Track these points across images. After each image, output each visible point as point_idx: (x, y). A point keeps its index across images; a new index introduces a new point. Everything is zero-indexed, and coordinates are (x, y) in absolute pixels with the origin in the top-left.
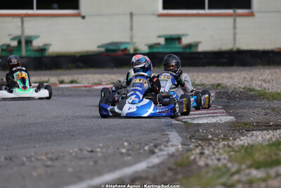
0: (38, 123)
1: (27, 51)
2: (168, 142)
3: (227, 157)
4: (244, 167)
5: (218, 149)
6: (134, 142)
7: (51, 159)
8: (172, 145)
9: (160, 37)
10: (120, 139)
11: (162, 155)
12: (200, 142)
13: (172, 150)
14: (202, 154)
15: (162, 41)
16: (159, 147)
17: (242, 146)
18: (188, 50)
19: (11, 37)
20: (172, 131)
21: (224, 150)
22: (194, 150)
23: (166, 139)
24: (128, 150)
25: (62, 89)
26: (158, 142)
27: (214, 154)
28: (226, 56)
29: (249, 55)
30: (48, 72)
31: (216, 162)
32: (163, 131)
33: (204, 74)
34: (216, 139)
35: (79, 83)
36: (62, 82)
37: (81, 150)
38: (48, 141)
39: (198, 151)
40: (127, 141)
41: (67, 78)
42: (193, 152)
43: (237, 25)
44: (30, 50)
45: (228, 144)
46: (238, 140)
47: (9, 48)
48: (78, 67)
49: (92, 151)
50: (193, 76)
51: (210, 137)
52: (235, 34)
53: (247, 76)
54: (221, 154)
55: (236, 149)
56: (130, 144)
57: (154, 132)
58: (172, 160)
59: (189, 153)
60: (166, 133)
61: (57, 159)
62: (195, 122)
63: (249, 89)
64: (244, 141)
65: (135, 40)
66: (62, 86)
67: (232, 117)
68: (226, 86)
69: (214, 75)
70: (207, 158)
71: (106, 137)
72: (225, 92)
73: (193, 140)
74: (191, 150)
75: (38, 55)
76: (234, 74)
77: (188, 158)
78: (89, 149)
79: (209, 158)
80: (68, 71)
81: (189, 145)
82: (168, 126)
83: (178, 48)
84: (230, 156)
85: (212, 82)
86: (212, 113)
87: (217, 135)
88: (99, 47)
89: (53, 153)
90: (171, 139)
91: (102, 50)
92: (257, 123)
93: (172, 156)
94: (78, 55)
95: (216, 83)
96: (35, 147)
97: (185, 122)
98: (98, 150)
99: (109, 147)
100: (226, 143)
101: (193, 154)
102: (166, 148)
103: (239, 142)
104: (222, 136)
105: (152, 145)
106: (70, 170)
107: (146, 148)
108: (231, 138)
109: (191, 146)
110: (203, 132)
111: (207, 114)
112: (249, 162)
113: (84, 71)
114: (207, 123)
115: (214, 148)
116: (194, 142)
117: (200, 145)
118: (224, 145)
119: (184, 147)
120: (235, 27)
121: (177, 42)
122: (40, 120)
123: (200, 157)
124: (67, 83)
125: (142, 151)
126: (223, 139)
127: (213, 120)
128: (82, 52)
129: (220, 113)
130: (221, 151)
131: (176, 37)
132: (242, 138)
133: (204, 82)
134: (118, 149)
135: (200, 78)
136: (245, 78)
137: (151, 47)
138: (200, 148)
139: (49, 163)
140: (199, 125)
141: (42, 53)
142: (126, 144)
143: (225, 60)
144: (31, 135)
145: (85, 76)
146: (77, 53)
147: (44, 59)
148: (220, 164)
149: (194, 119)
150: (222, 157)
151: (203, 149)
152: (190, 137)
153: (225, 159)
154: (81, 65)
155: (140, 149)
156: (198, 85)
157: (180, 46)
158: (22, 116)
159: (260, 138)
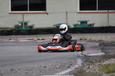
0: (26, 56)
1: (25, 27)
2: (76, 63)
3: (98, 69)
4: (104, 73)
5: (96, 66)
6: (63, 63)
7: (28, 70)
8: (78, 64)
9: (78, 21)
10: (57, 62)
11: (73, 68)
12: (89, 63)
13: (77, 66)
14: (89, 68)
15: (79, 23)
16: (72, 65)
17: (106, 64)
18: (90, 27)
19: (18, 22)
20: (79, 59)
21: (98, 66)
22: (86, 66)
23: (76, 62)
24: (60, 66)
25: (39, 42)
26: (73, 63)
27: (93, 68)
28: (105, 29)
29: (114, 28)
30: (33, 36)
31: (93, 71)
32: (75, 58)
33: (96, 36)
34: (96, 62)
35: (46, 40)
36: (39, 40)
37: (41, 66)
38: (28, 63)
39: (87, 66)
40: (60, 63)
41: (41, 38)
42: (86, 67)
43: (109, 16)
44: (26, 27)
45: (100, 64)
46: (104, 62)
47: (18, 26)
48: (45, 34)
49: (45, 67)
50: (91, 37)
51: (94, 61)
52: (108, 20)
53: (113, 37)
54: (96, 68)
55: (103, 65)
56: (61, 64)
57: (72, 59)
58: (76, 70)
59: (84, 67)
60: (76, 59)
61: (30, 70)
62: (89, 55)
63: (113, 42)
64: (107, 62)
65: (68, 23)
66: (39, 41)
67: (104, 53)
68: (104, 41)
69: (99, 36)
70: (90, 69)
71: (52, 61)
72: (103, 43)
73: (87, 62)
74: (84, 66)
75: (29, 29)
76: (108, 36)
77: (83, 69)
78: (44, 66)
79: (91, 69)
80: (41, 35)
81: (84, 64)
82: (78, 57)
83: (86, 26)
84: (100, 69)
85: (99, 39)
86: (96, 51)
87: (97, 60)
88: (54, 26)
89: (29, 68)
90: (78, 62)
91: (55, 27)
92: (113, 55)
93: (77, 68)
94: (45, 29)
95: (100, 39)
96: (23, 65)
97: (85, 55)
98: (48, 66)
99: (52, 65)
100: (99, 63)
101: (85, 68)
102: (75, 66)
103: (105, 63)
104: (99, 60)
105: (70, 64)
106: (34, 74)
107: (67, 65)
108: (102, 61)
109: (85, 65)
110: (91, 59)
111: (94, 52)
112: (106, 71)
113: (48, 35)
114: (94, 56)
115: (94, 65)
116: (87, 63)
117: (89, 64)
118: (98, 64)
119: (82, 65)
120: (108, 17)
121: (85, 23)
122: (27, 55)
123: (88, 69)
124: (40, 40)
125: (65, 67)
126: (99, 62)
127: (96, 54)
128: (47, 28)
129: (100, 51)
130: (97, 67)
131: (85, 21)
132: (106, 61)
133: (95, 39)
134: (56, 66)
135: (94, 38)
136: (112, 37)
137: (75, 25)
138: (88, 65)
139: (27, 72)
140: (90, 56)
141: (31, 28)
142: (59, 64)
143: (104, 31)
144: (22, 61)
145: (48, 37)
146: (45, 28)
147: (32, 31)
148: (95, 72)
149: (88, 54)
150: (97, 69)
151: (90, 66)
152: (86, 61)
153: (97, 70)
154: (46, 33)
155: (64, 66)
156: (93, 40)
157: (86, 25)
158: (20, 53)
159: (113, 61)
